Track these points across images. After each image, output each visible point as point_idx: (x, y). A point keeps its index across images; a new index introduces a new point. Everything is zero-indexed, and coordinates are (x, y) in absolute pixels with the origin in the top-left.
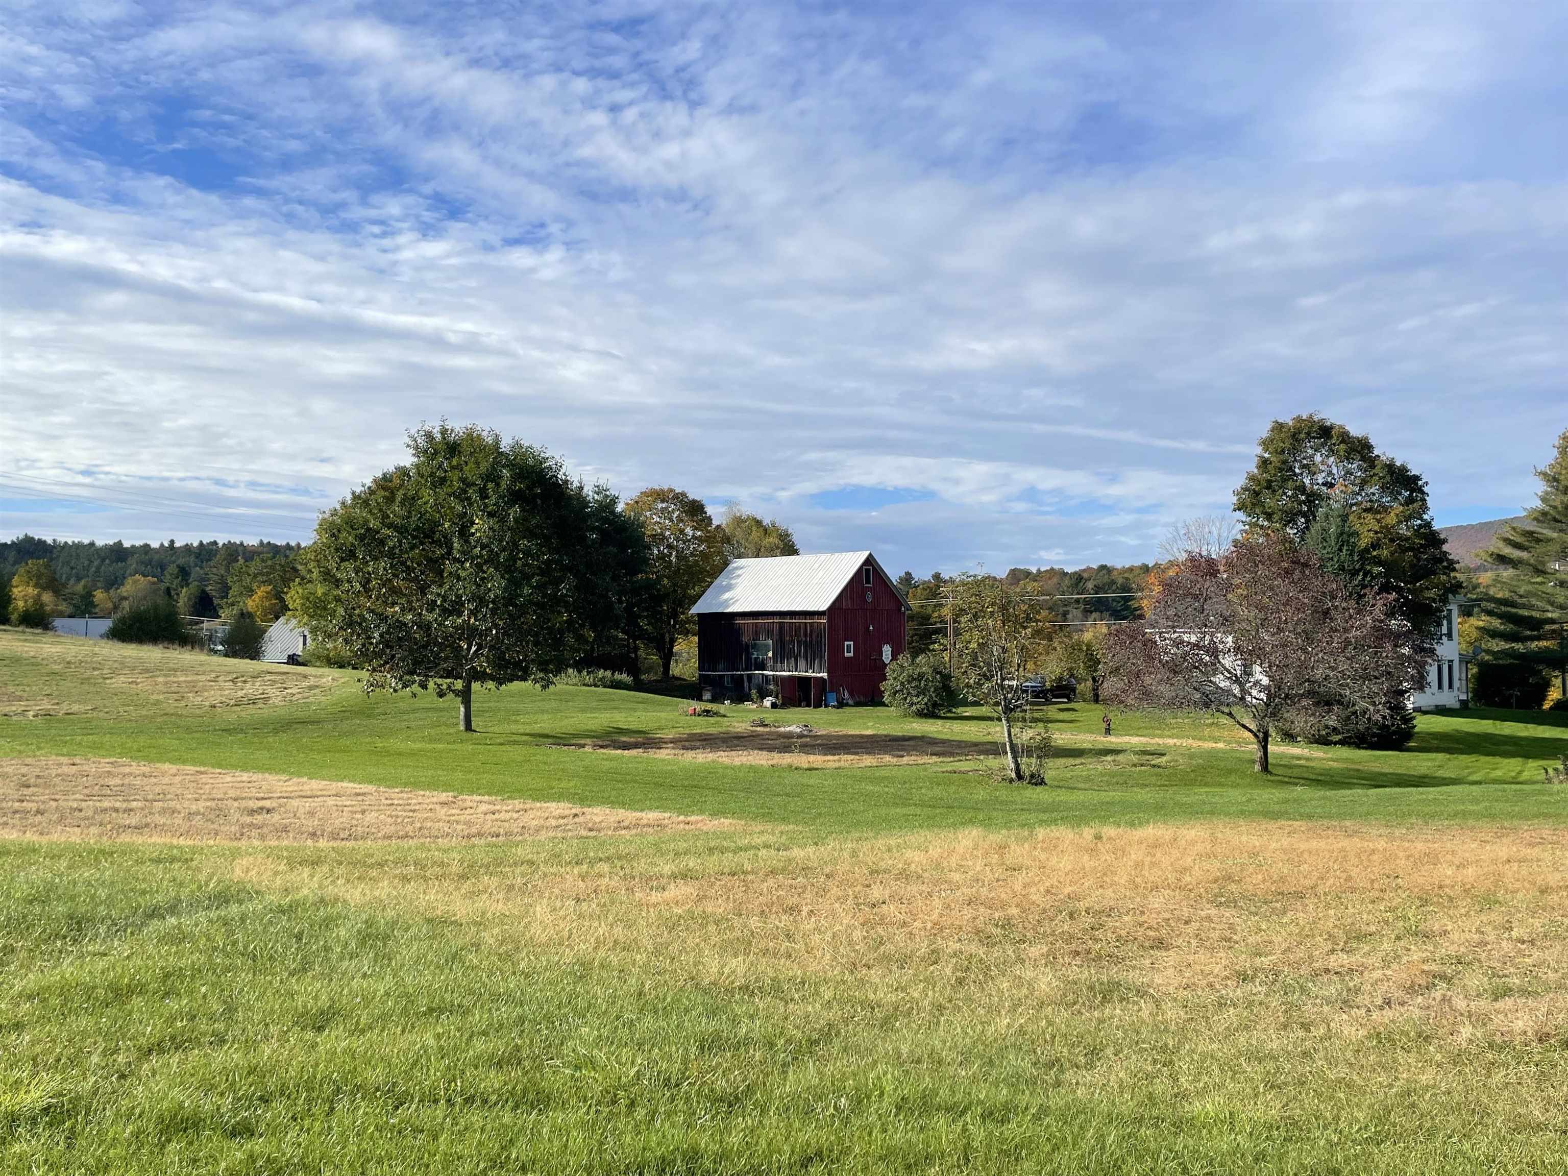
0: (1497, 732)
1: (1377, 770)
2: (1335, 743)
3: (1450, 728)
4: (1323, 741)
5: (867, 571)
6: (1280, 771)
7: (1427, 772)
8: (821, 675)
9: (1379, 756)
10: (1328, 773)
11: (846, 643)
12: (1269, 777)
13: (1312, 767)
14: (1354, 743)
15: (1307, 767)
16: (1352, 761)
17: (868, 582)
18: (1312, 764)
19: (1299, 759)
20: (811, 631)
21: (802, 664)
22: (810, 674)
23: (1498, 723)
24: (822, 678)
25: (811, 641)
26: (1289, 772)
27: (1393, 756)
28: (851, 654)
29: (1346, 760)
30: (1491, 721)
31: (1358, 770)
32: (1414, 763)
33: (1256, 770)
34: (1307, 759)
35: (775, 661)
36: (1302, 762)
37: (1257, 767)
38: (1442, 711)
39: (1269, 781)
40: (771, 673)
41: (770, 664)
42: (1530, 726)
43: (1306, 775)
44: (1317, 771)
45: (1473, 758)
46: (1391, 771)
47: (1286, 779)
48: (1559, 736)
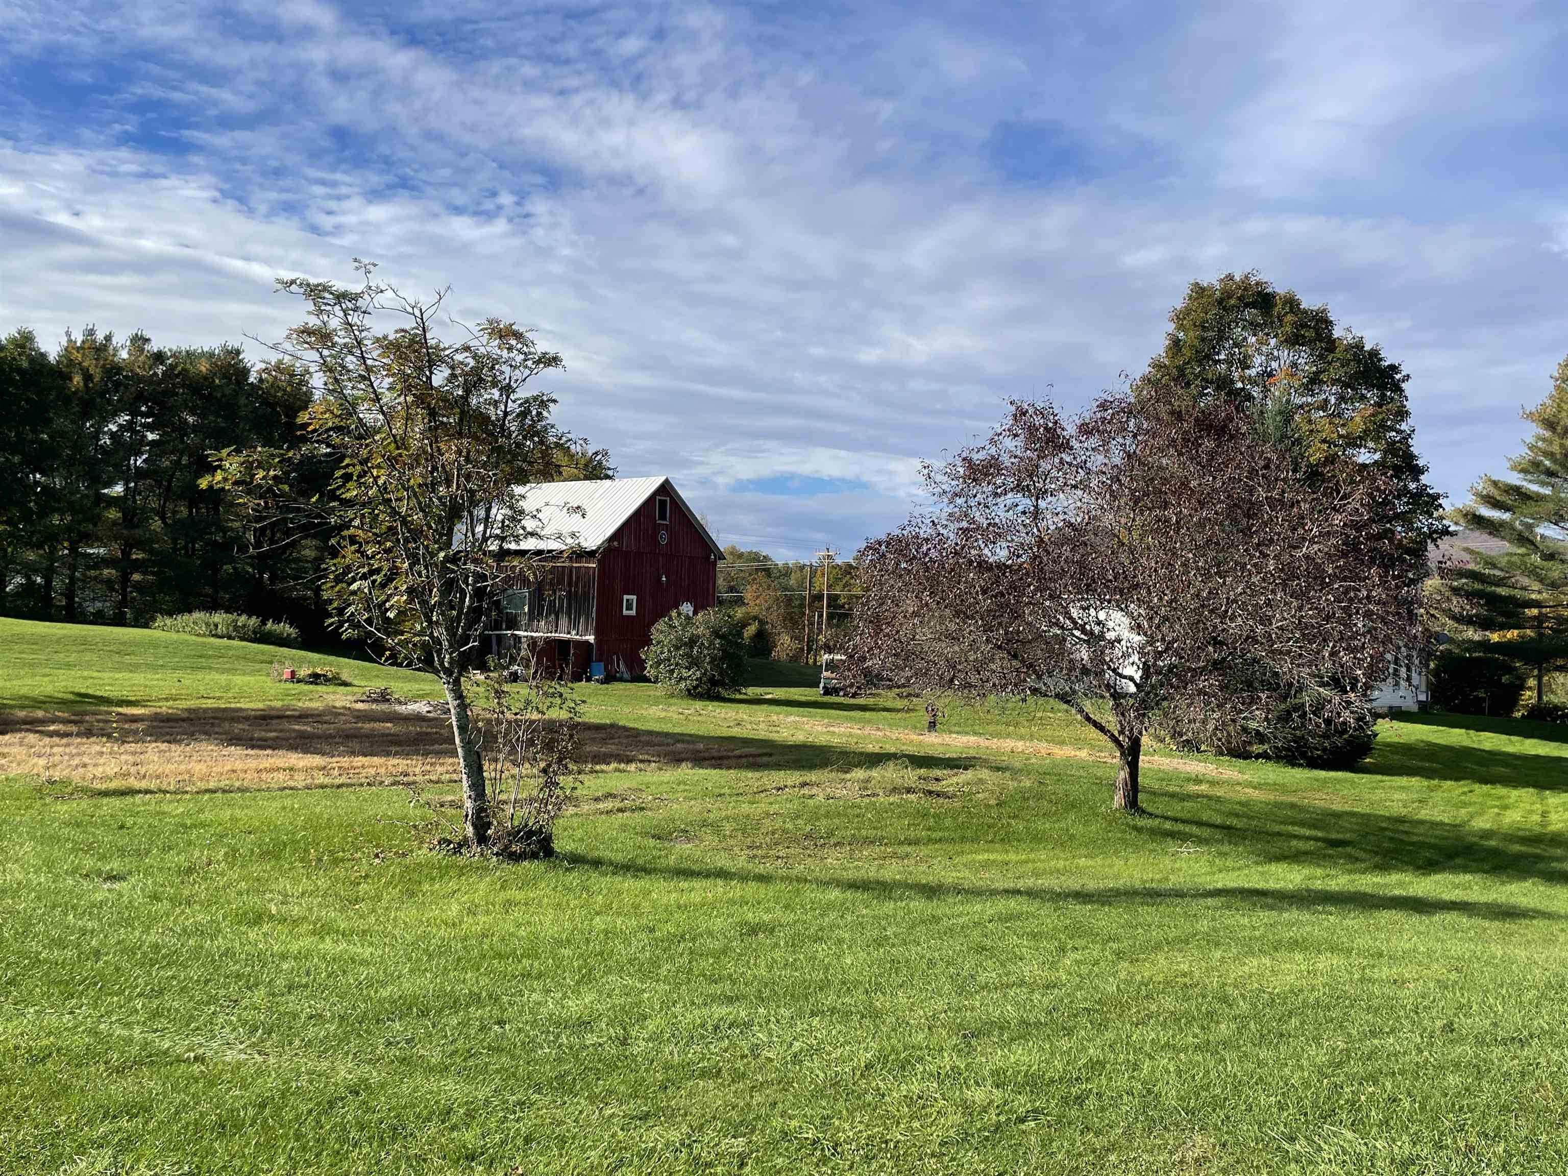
0: (1476, 746)
1: (1322, 804)
2: (1257, 757)
3: (1413, 738)
4: (1240, 753)
5: (663, 504)
6: (1159, 807)
7: (1404, 811)
8: (587, 637)
9: (1325, 781)
10: (1245, 809)
11: (626, 597)
12: (1141, 822)
13: (1218, 799)
14: (1286, 757)
15: (1209, 798)
16: (1282, 788)
17: (663, 516)
18: (1219, 792)
19: (1198, 781)
20: (577, 578)
21: (564, 622)
22: (573, 636)
23: (1472, 732)
24: (587, 642)
25: (576, 592)
26: (1176, 809)
27: (1346, 780)
28: (633, 612)
29: (1275, 787)
30: (1463, 731)
31: (1293, 806)
32: (1379, 794)
33: (1115, 805)
34: (1212, 783)
35: (531, 619)
36: (1204, 787)
37: (1118, 800)
38: (1397, 714)
39: (1135, 828)
40: (526, 634)
41: (524, 621)
42: (1514, 738)
43: (1205, 817)
44: (1227, 807)
45: (1463, 786)
46: (1347, 808)
47: (1168, 825)
48: (1556, 753)
